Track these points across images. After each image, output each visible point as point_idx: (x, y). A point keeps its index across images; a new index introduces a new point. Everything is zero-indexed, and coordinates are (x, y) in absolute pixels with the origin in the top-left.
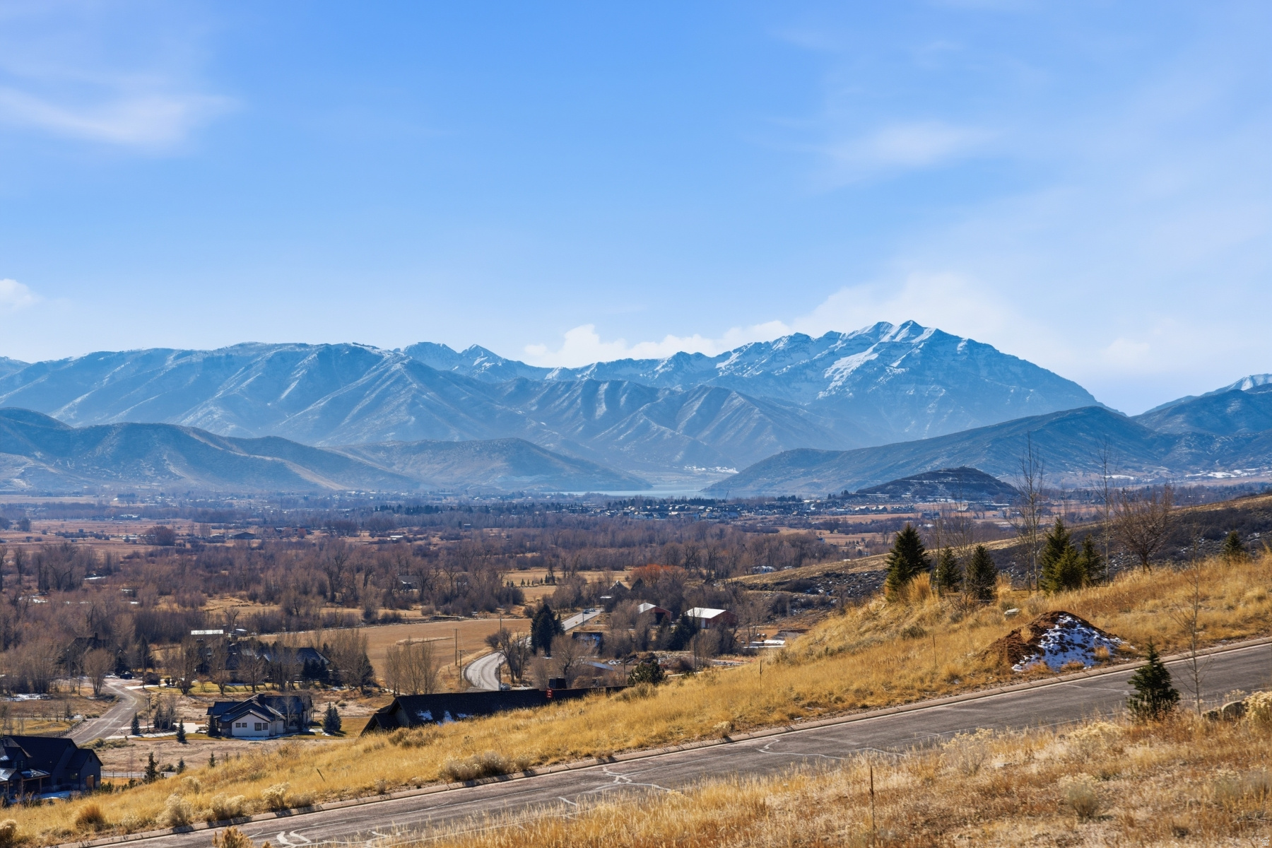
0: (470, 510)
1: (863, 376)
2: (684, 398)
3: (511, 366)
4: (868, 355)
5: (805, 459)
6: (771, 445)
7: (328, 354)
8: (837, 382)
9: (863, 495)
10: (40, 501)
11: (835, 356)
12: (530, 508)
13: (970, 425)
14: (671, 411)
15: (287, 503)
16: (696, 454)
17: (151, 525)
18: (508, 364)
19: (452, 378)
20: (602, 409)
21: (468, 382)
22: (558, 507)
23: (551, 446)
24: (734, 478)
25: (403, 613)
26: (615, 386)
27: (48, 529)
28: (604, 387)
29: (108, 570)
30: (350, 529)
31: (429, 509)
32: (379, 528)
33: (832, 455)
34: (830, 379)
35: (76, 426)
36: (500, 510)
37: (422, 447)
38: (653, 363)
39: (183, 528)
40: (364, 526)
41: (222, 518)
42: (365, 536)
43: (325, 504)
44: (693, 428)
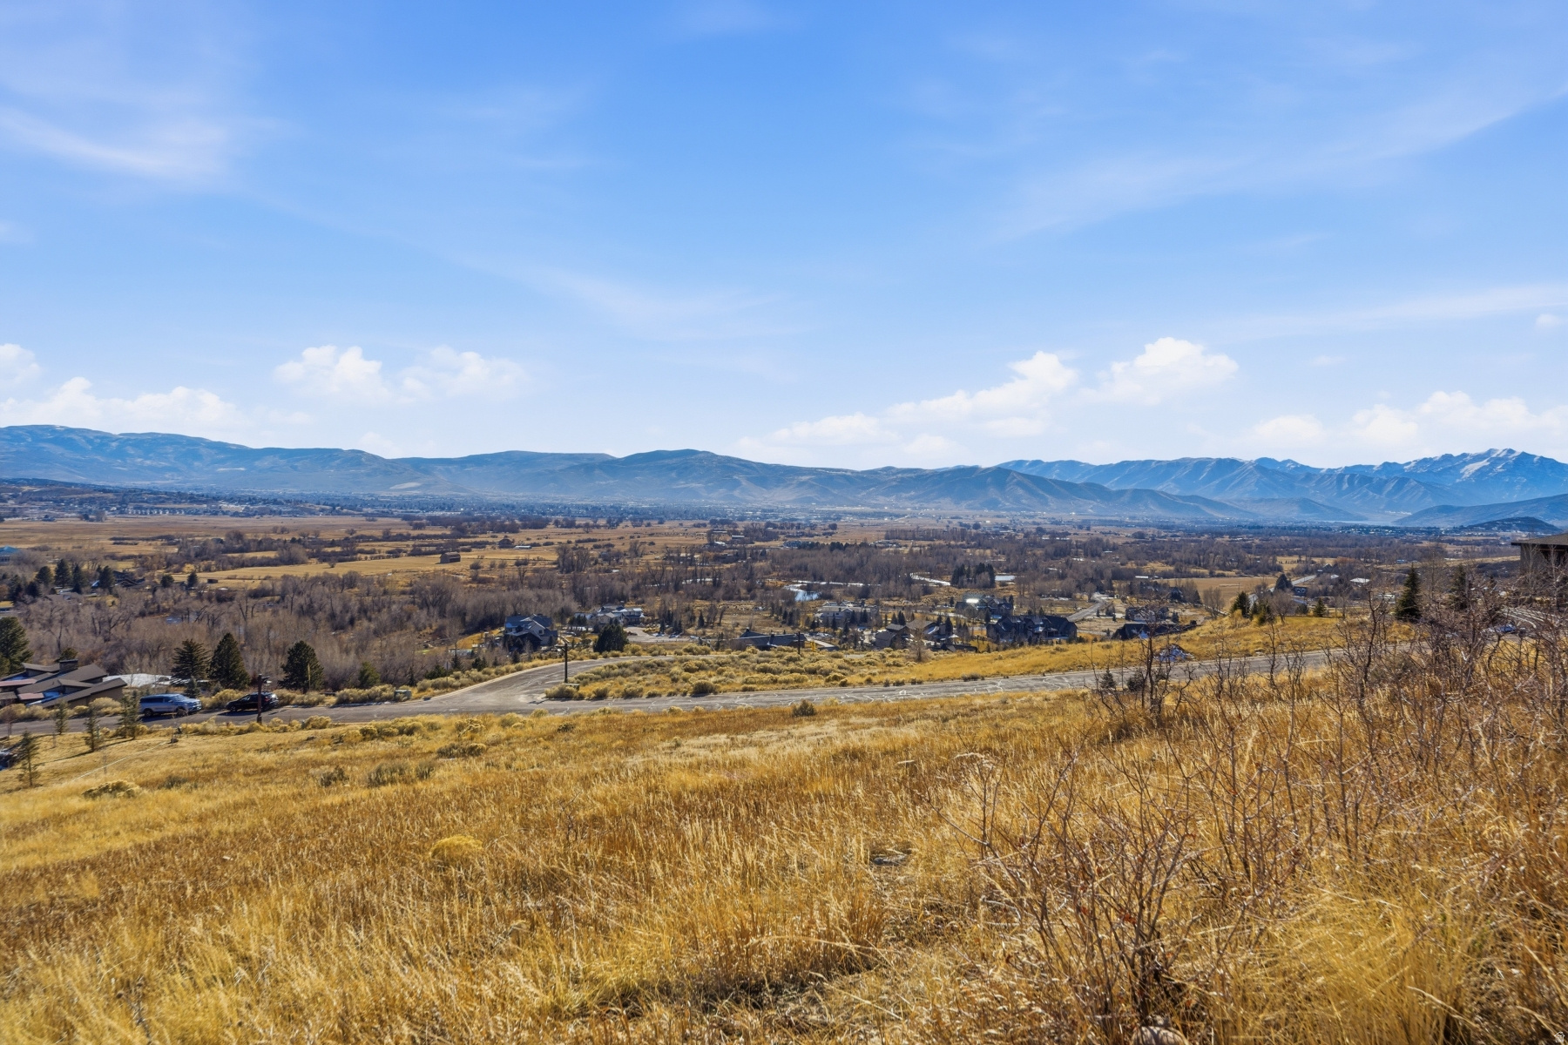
0: (1277, 528)
1: (1481, 473)
2: (1386, 482)
3: (1303, 467)
4: (1485, 463)
5: (1446, 510)
6: (1430, 502)
7: (1220, 462)
8: (1467, 475)
9: (1471, 528)
10: (1097, 518)
11: (1466, 463)
12: (1305, 529)
13: (1540, 495)
14: (1379, 487)
15: (1197, 522)
16: (1390, 506)
17: (1138, 529)
18: (1302, 466)
19: (1275, 472)
20: (1346, 486)
21: (1284, 474)
22: (1318, 528)
23: (1320, 501)
24: (1409, 517)
25: (1226, 573)
26: (1353, 476)
27: (1096, 531)
28: (1347, 476)
29: (1115, 548)
30: (1221, 535)
31: (1259, 527)
32: (1233, 534)
33: (1460, 508)
34: (1463, 474)
35: (1114, 489)
36: (1291, 528)
37: (1261, 500)
38: (1373, 466)
39: (1150, 532)
40: (1227, 534)
41: (1167, 528)
42: (1227, 538)
43: (1214, 523)
44: (1390, 494)
